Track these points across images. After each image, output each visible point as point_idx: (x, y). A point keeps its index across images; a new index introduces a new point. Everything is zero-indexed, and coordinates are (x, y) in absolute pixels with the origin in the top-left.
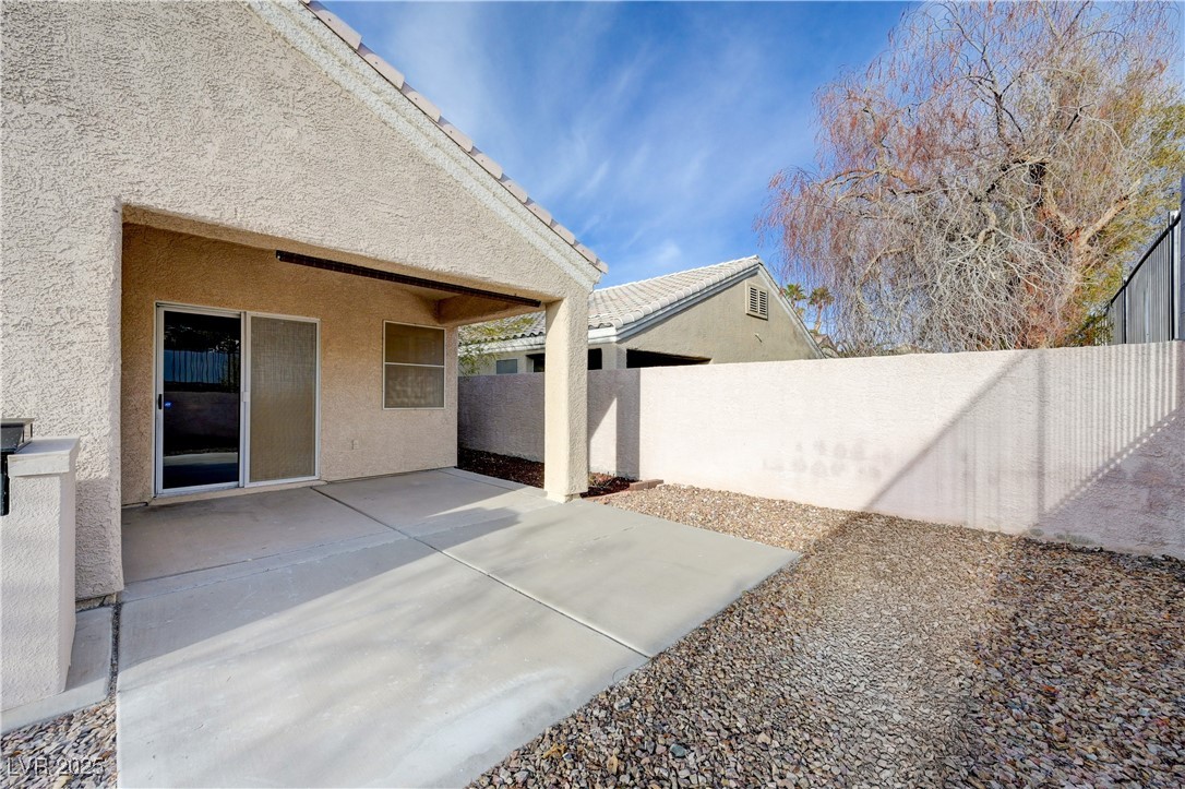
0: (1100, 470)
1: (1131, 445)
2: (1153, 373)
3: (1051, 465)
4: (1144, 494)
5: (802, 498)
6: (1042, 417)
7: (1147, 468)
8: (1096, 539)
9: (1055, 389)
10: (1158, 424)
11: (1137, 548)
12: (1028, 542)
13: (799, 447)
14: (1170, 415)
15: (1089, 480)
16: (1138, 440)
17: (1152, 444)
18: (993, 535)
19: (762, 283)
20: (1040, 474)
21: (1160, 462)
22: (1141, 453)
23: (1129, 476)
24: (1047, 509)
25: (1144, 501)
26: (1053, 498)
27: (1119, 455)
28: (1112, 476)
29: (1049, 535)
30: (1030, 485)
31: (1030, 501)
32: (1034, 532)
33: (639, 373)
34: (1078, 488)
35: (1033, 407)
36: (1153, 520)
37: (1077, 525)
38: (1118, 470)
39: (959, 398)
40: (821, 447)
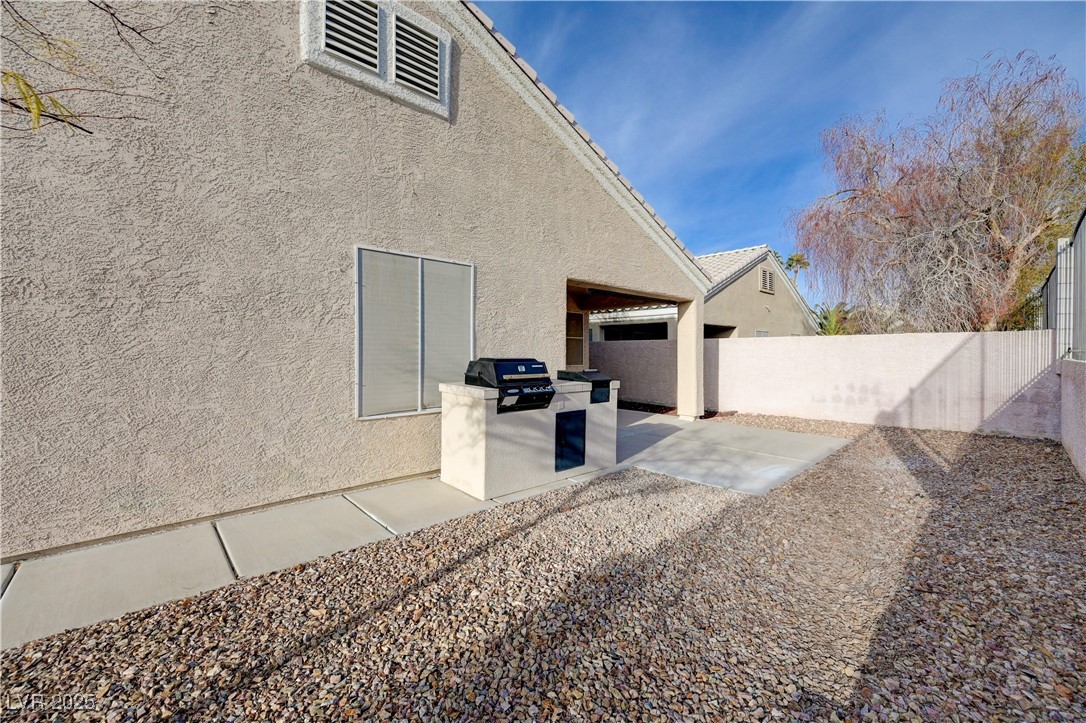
0: (1013, 396)
1: (1029, 383)
2: (1040, 346)
3: (988, 394)
4: (1036, 407)
5: (839, 418)
6: (983, 369)
7: (1037, 394)
8: (1012, 431)
9: (990, 354)
10: (1042, 372)
11: (1032, 435)
12: (976, 435)
13: (837, 388)
14: (1049, 367)
15: (1008, 401)
16: (1032, 380)
17: (1039, 382)
18: (956, 433)
19: (770, 266)
20: (982, 399)
21: (1043, 391)
22: (1034, 386)
23: (1029, 398)
24: (985, 418)
25: (1036, 411)
26: (990, 411)
27: (1023, 388)
28: (1019, 399)
29: (987, 431)
30: (977, 404)
31: (977, 414)
32: (979, 430)
33: (718, 343)
34: (1002, 406)
35: (978, 364)
36: (1040, 420)
37: (1002, 425)
38: (1023, 396)
39: (937, 358)
40: (851, 387)
